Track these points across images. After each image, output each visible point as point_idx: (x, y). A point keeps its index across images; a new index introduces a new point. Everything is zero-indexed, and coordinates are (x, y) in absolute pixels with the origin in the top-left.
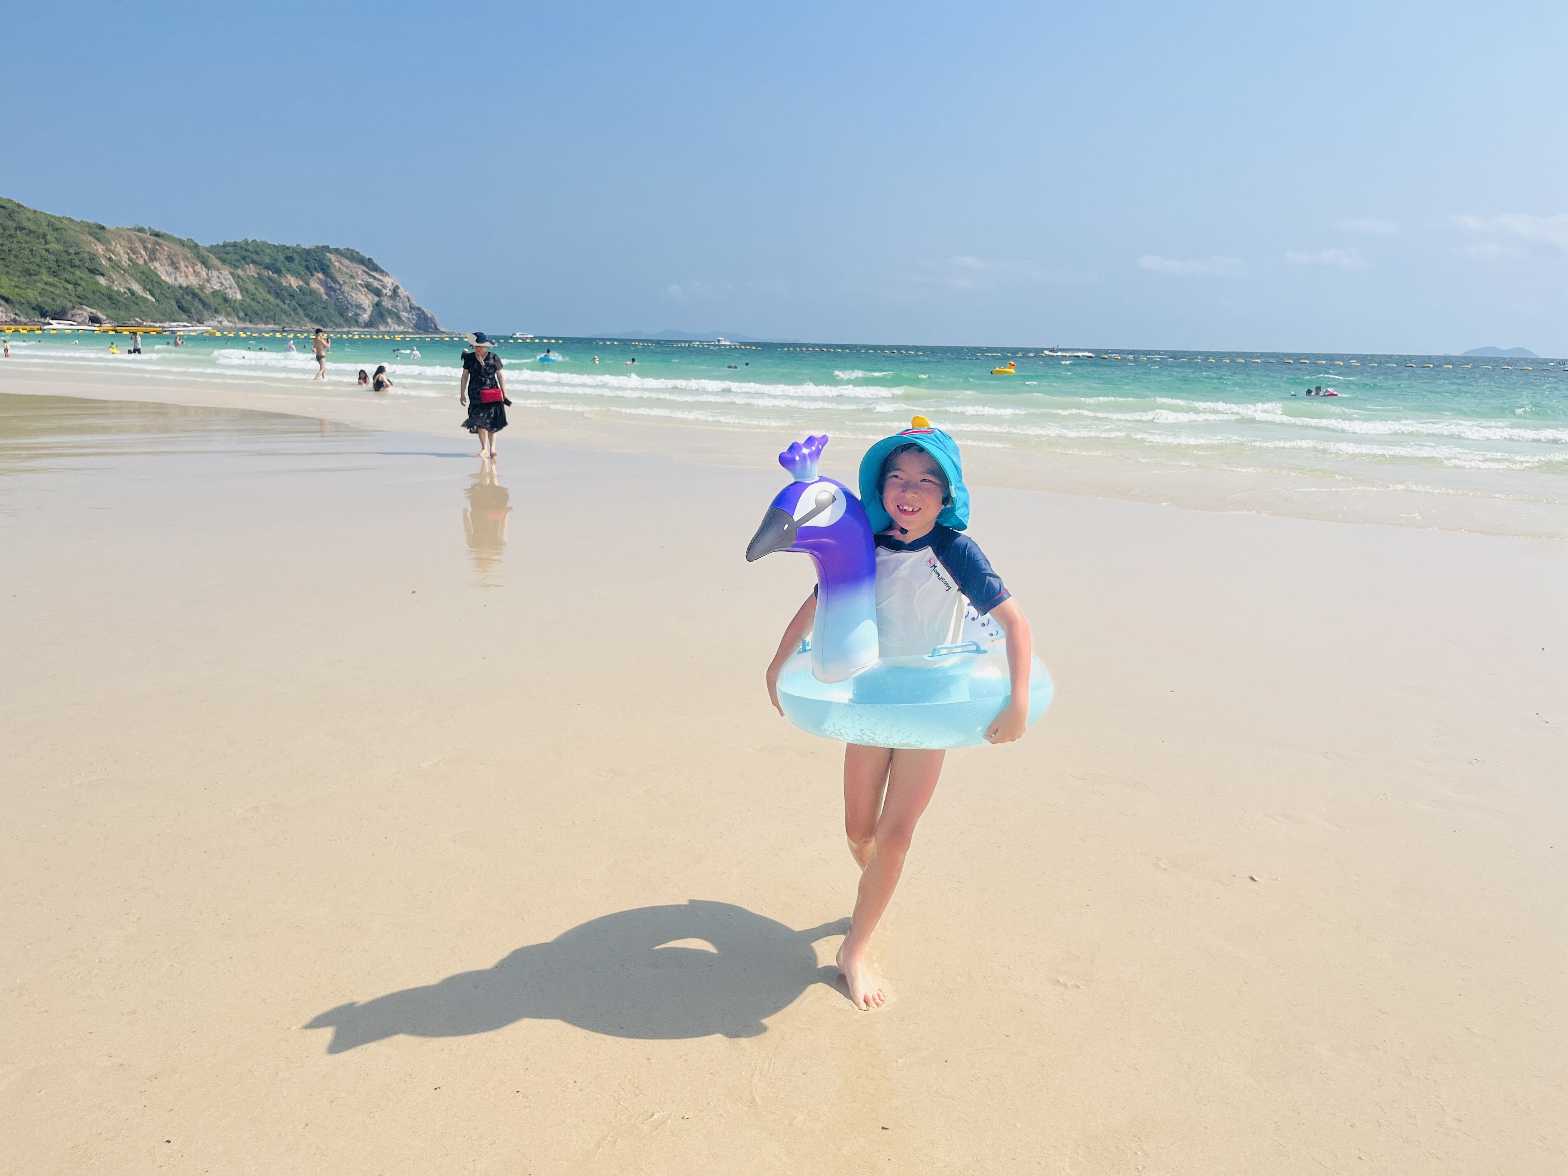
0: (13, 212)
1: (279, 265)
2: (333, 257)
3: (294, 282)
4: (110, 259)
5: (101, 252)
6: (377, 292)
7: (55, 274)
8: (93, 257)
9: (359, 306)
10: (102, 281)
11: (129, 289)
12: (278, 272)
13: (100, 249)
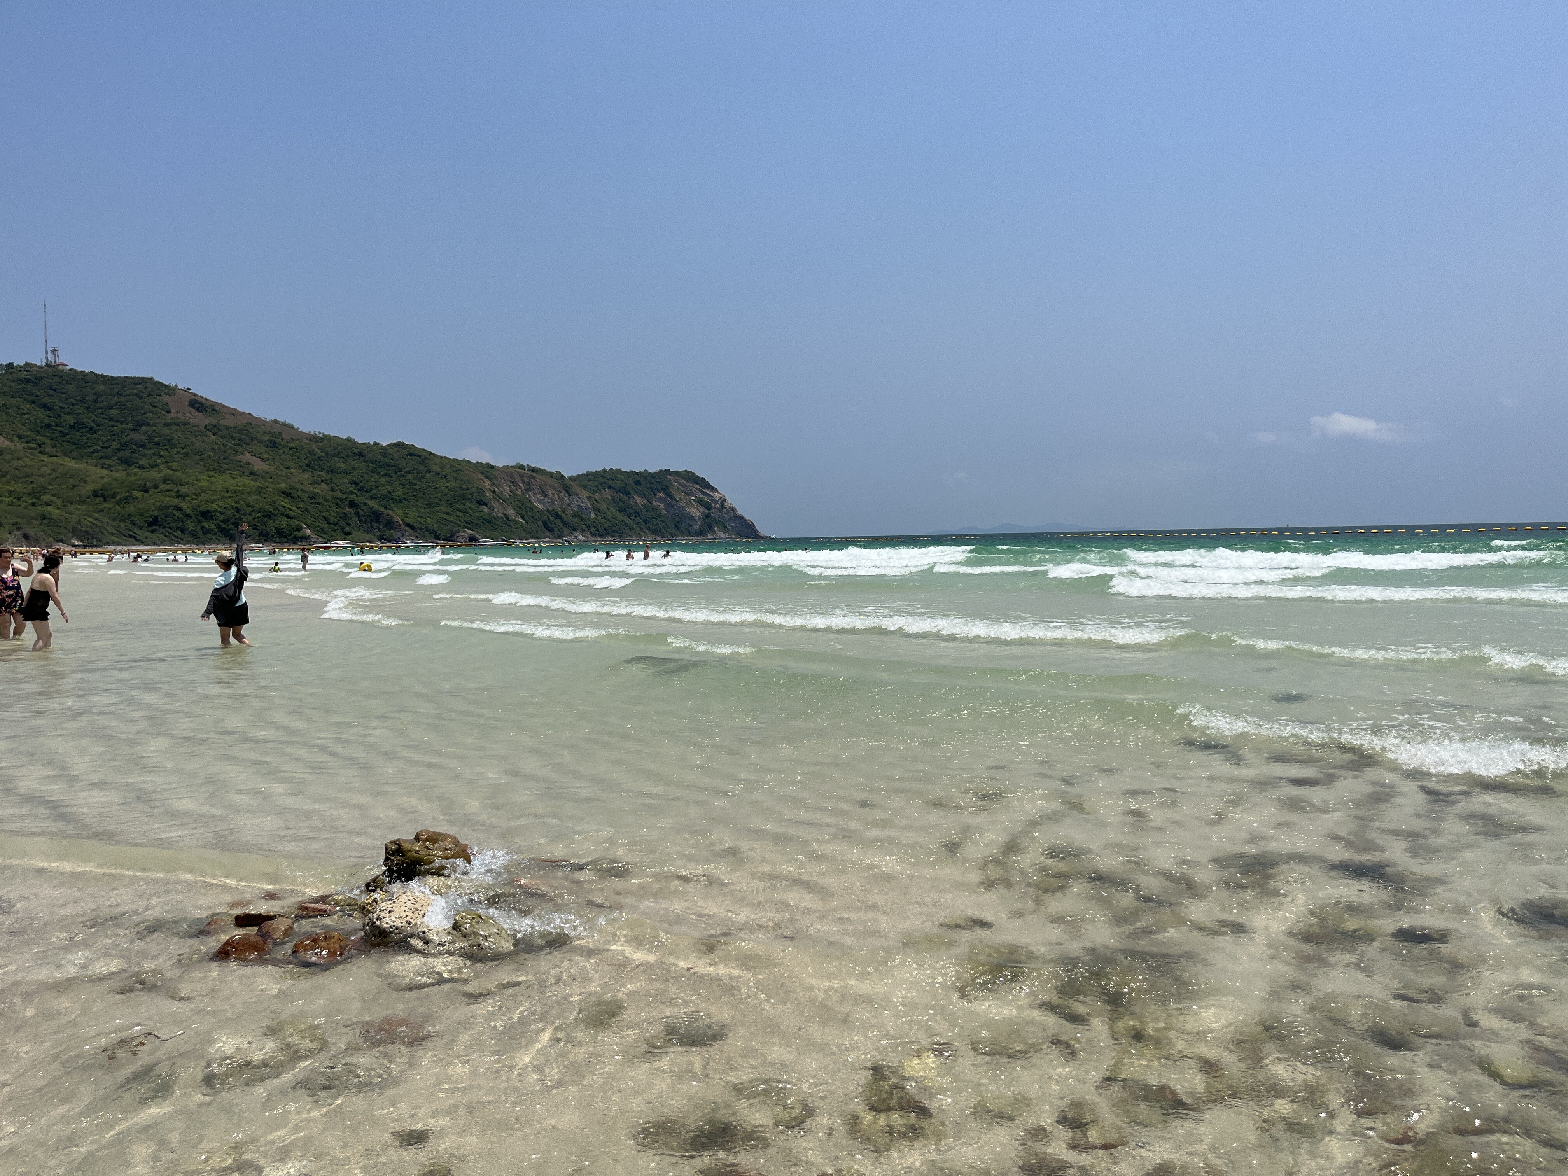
0: (426, 459)
1: (629, 488)
2: (672, 478)
3: (639, 501)
4: (494, 492)
5: (487, 487)
6: (708, 507)
7: (451, 505)
8: (481, 491)
9: (692, 518)
10: (485, 509)
11: (505, 515)
12: (628, 494)
13: (487, 484)
